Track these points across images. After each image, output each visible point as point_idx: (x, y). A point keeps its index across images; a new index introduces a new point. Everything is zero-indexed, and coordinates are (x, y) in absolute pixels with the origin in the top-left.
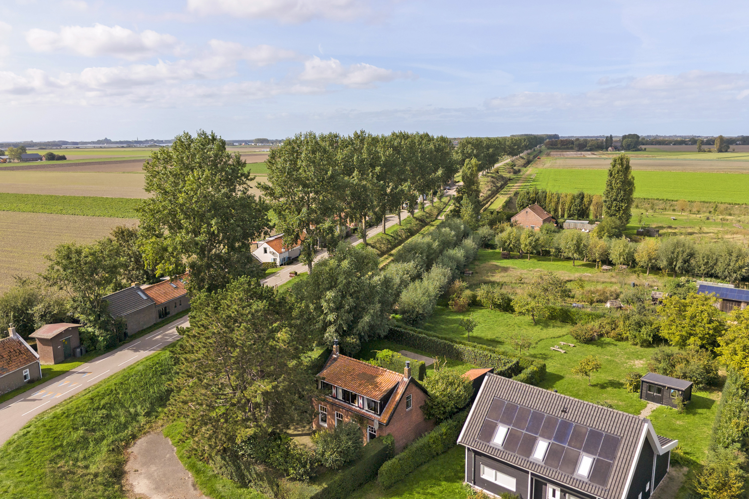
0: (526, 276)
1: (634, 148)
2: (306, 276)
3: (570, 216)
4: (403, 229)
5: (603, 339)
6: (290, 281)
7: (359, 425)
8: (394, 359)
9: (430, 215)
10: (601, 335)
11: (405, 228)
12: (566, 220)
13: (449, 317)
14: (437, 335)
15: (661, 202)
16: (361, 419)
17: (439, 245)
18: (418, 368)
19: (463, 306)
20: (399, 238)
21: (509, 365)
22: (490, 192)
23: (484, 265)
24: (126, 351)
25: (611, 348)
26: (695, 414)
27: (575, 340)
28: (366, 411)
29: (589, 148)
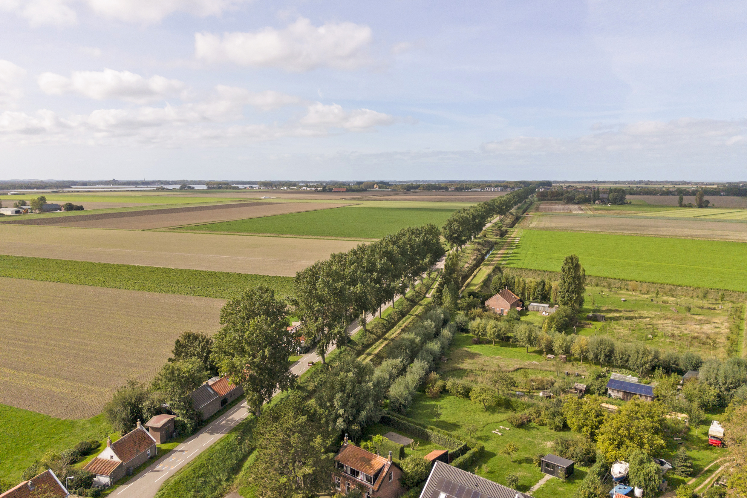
0: (488, 363)
1: (620, 201)
2: (320, 366)
3: (535, 299)
4: (396, 312)
5: (530, 424)
6: (308, 371)
7: (360, 491)
8: (383, 442)
9: (419, 293)
10: (530, 421)
11: (397, 310)
12: (531, 302)
13: (425, 403)
14: (414, 421)
15: (618, 281)
16: (362, 487)
17: (420, 340)
18: (399, 450)
19: (436, 393)
20: (393, 321)
21: (460, 447)
22: (475, 262)
23: (456, 351)
24: (205, 434)
25: (534, 432)
26: (572, 483)
27: (511, 425)
28: (365, 482)
29: (576, 201)
